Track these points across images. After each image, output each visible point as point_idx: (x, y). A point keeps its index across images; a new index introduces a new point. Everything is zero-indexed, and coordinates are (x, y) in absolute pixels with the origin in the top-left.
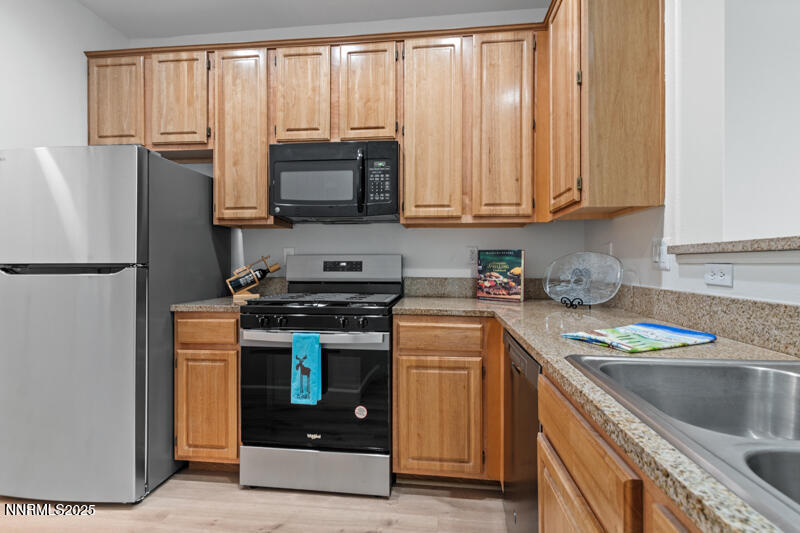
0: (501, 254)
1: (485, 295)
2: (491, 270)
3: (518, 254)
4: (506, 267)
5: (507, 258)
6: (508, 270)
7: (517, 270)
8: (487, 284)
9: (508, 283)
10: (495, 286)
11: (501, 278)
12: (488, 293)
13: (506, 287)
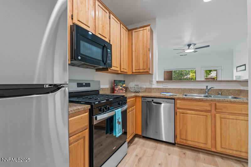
0: (120, 81)
1: (117, 92)
2: (118, 85)
3: (124, 81)
4: (122, 84)
5: (122, 82)
6: (122, 85)
7: (124, 85)
8: (117, 89)
9: (122, 89)
10: (119, 89)
11: (121, 87)
12: (117, 91)
13: (122, 90)
